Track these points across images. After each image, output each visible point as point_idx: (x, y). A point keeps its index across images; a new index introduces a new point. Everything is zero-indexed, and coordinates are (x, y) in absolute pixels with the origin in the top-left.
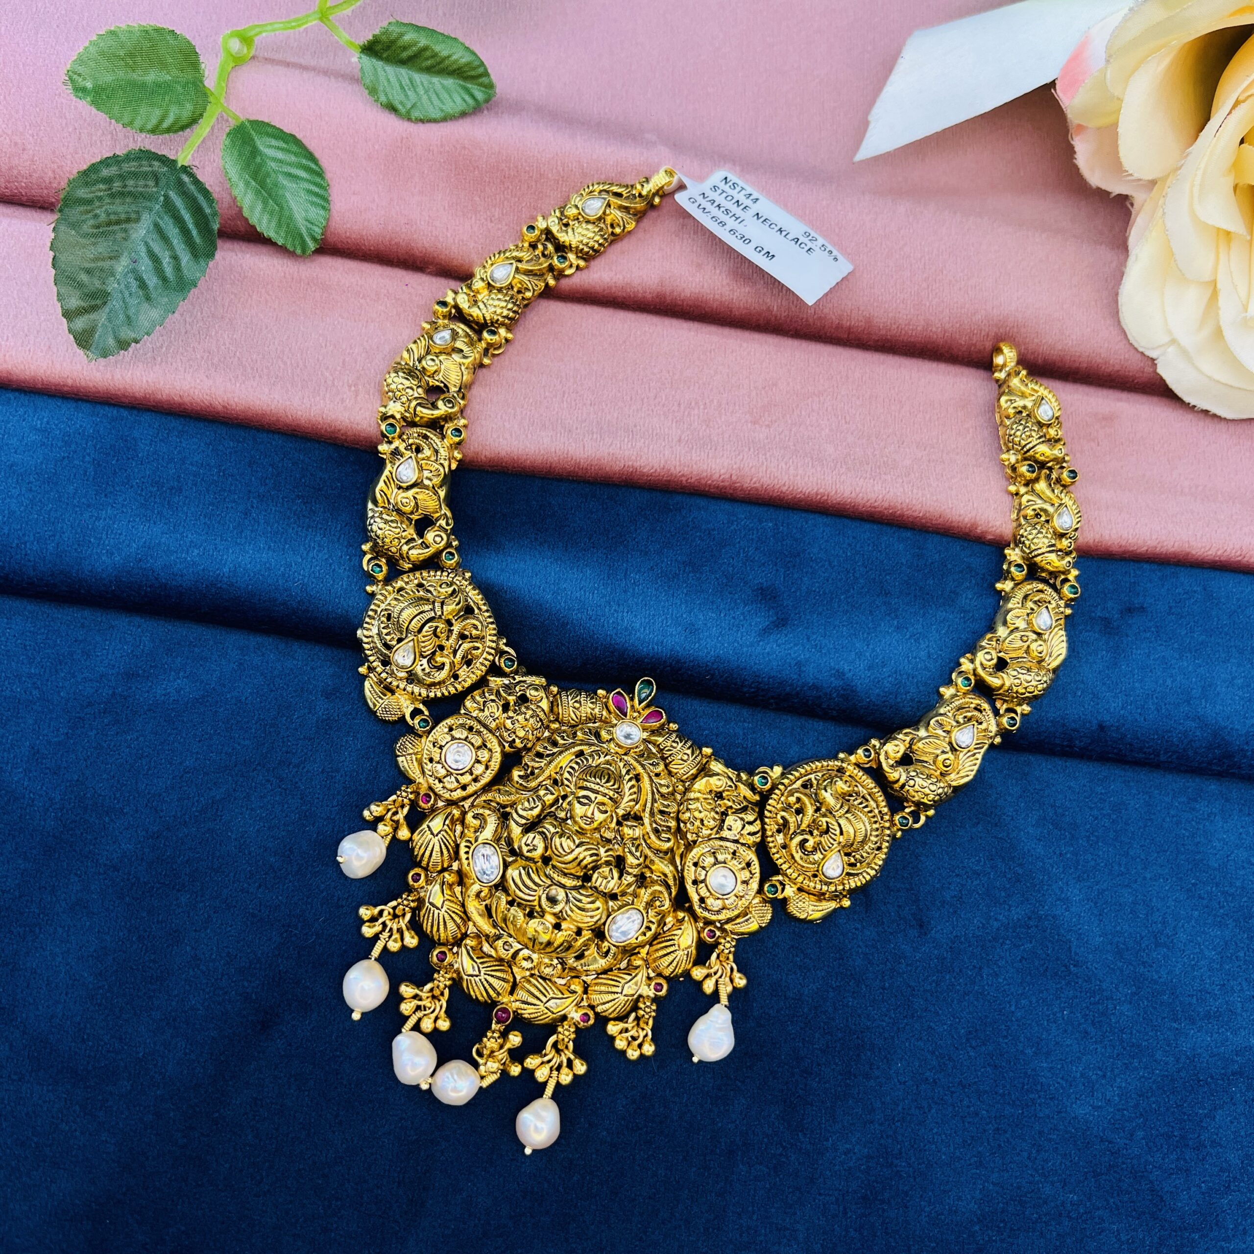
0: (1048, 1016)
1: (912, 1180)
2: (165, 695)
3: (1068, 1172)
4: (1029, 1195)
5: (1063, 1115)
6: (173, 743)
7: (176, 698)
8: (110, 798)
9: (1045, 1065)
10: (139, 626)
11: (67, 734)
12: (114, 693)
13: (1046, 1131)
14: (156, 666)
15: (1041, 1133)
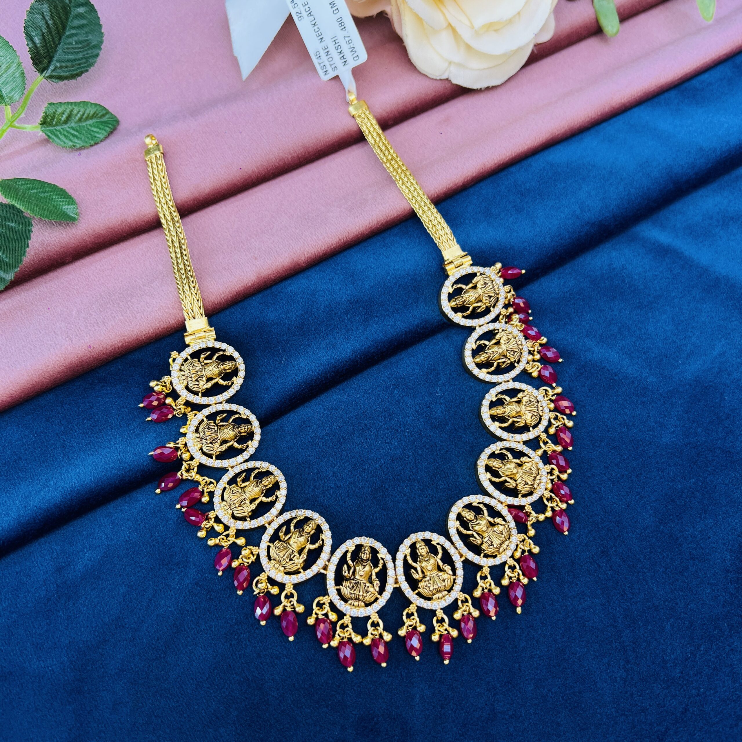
0: (620, 407)
1: (617, 528)
2: (84, 567)
3: (682, 471)
4: (673, 495)
5: (661, 447)
6: (107, 587)
7: (91, 564)
8: (93, 638)
9: (635, 431)
10: (46, 542)
11: (47, 623)
12: (57, 584)
13: (658, 459)
14: (69, 556)
15: (657, 463)
